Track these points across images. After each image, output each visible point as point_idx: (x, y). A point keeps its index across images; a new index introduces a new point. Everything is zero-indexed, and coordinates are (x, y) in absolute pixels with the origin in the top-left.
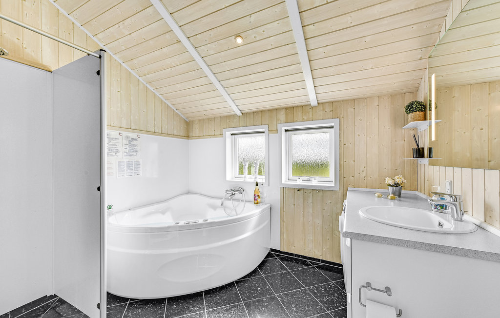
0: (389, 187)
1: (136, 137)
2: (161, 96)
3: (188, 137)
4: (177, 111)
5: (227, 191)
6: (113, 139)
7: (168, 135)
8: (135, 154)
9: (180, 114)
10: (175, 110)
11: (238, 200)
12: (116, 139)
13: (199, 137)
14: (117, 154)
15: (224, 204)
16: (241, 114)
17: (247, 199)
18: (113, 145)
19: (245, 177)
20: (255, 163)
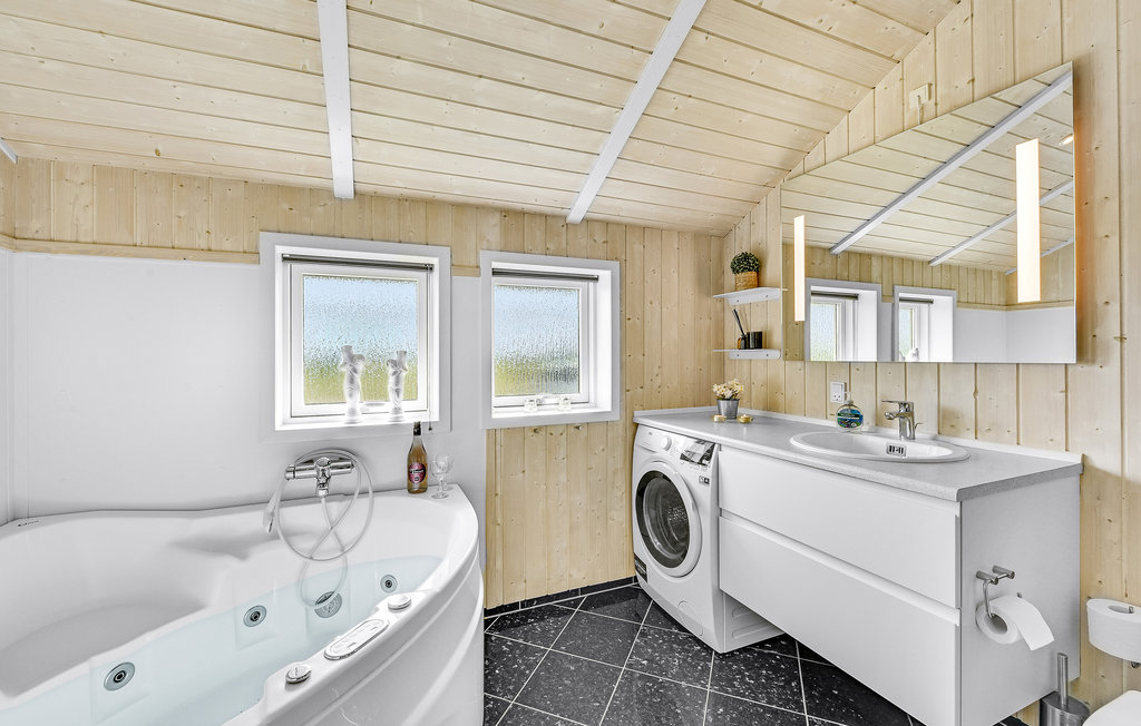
0: (722, 402)
11: (346, 494)
16: (350, 195)
17: (379, 482)
19: (353, 412)
20: (395, 364)
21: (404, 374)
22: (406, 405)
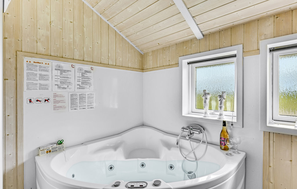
1: (90, 70)
2: (115, 28)
3: (142, 69)
4: (131, 43)
5: (183, 128)
6: (65, 71)
7: (122, 67)
8: (88, 87)
9: (134, 46)
10: (130, 42)
11: (198, 140)
12: (68, 71)
13: (153, 69)
14: (69, 87)
15: (180, 143)
16: (202, 37)
17: (209, 140)
18: (64, 77)
19: (206, 113)
20: (220, 96)
21: (224, 100)
22: (224, 113)
